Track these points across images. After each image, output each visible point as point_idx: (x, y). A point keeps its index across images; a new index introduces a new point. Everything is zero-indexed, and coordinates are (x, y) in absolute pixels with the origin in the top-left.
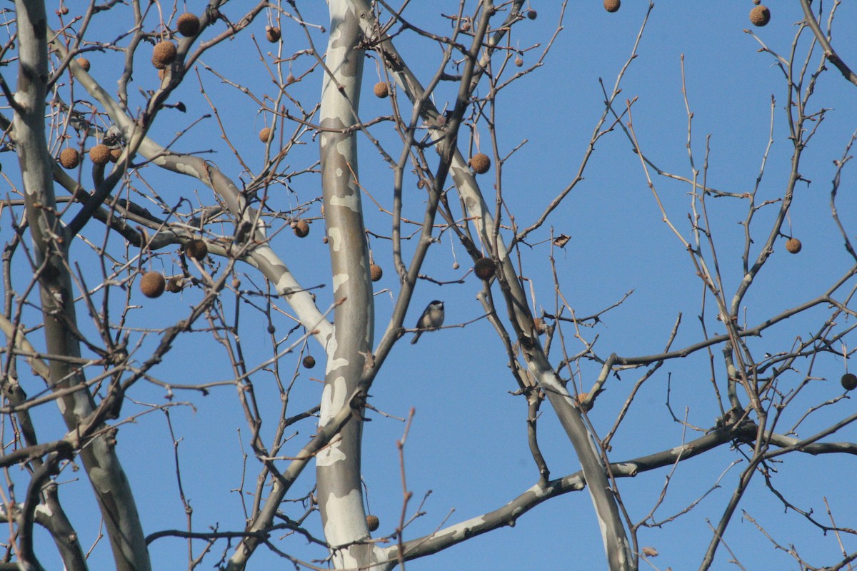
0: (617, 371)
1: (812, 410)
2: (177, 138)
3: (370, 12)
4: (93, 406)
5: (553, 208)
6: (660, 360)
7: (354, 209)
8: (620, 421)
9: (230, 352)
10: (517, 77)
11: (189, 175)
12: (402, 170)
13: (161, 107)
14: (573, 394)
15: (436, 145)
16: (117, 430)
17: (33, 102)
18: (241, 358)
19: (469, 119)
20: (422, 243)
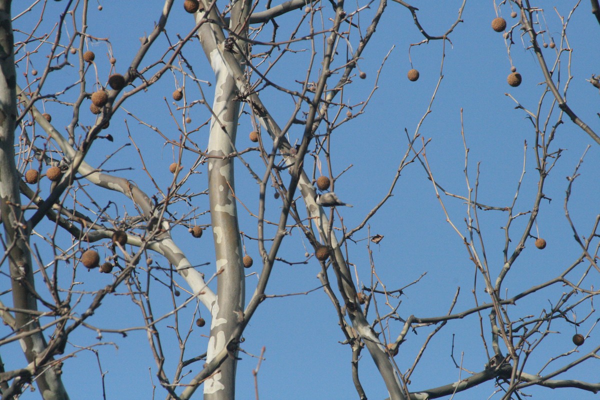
0: (414, 328)
1: (552, 360)
2: (107, 159)
3: (244, 76)
4: (45, 345)
5: (371, 216)
6: (445, 320)
7: (232, 214)
8: (417, 363)
9: (143, 310)
10: (346, 121)
11: (117, 191)
12: (265, 185)
13: (96, 138)
14: (383, 342)
15: (289, 169)
16: (62, 364)
17: (6, 133)
18: (151, 313)
19: (313, 152)
20: (278, 235)
